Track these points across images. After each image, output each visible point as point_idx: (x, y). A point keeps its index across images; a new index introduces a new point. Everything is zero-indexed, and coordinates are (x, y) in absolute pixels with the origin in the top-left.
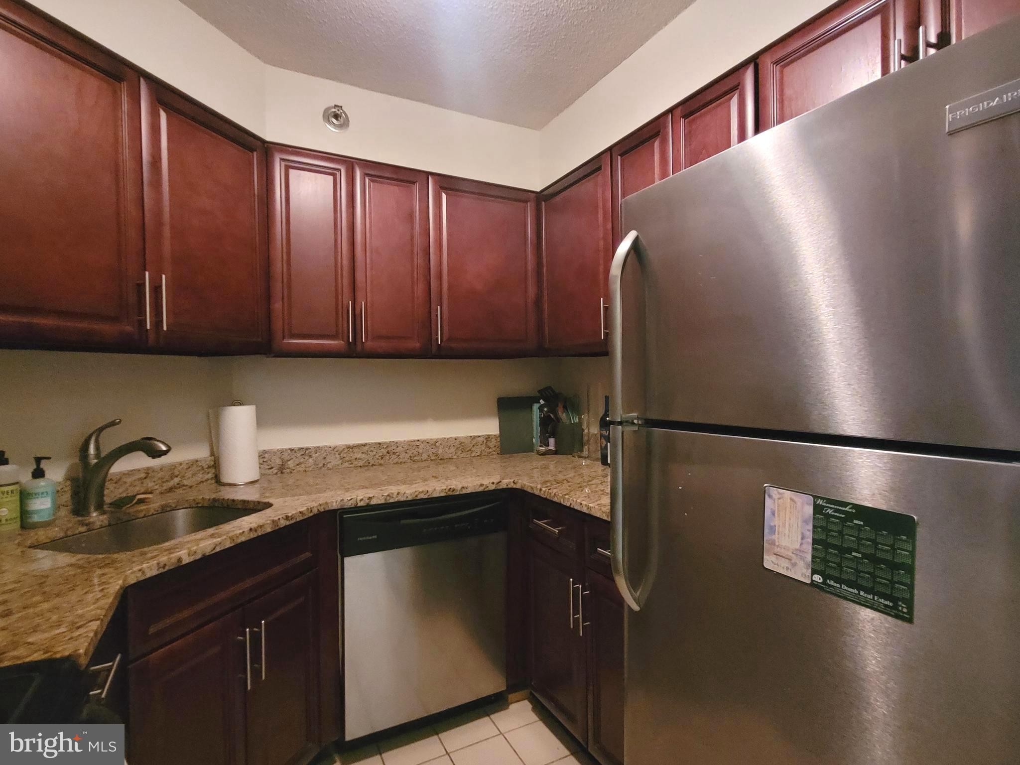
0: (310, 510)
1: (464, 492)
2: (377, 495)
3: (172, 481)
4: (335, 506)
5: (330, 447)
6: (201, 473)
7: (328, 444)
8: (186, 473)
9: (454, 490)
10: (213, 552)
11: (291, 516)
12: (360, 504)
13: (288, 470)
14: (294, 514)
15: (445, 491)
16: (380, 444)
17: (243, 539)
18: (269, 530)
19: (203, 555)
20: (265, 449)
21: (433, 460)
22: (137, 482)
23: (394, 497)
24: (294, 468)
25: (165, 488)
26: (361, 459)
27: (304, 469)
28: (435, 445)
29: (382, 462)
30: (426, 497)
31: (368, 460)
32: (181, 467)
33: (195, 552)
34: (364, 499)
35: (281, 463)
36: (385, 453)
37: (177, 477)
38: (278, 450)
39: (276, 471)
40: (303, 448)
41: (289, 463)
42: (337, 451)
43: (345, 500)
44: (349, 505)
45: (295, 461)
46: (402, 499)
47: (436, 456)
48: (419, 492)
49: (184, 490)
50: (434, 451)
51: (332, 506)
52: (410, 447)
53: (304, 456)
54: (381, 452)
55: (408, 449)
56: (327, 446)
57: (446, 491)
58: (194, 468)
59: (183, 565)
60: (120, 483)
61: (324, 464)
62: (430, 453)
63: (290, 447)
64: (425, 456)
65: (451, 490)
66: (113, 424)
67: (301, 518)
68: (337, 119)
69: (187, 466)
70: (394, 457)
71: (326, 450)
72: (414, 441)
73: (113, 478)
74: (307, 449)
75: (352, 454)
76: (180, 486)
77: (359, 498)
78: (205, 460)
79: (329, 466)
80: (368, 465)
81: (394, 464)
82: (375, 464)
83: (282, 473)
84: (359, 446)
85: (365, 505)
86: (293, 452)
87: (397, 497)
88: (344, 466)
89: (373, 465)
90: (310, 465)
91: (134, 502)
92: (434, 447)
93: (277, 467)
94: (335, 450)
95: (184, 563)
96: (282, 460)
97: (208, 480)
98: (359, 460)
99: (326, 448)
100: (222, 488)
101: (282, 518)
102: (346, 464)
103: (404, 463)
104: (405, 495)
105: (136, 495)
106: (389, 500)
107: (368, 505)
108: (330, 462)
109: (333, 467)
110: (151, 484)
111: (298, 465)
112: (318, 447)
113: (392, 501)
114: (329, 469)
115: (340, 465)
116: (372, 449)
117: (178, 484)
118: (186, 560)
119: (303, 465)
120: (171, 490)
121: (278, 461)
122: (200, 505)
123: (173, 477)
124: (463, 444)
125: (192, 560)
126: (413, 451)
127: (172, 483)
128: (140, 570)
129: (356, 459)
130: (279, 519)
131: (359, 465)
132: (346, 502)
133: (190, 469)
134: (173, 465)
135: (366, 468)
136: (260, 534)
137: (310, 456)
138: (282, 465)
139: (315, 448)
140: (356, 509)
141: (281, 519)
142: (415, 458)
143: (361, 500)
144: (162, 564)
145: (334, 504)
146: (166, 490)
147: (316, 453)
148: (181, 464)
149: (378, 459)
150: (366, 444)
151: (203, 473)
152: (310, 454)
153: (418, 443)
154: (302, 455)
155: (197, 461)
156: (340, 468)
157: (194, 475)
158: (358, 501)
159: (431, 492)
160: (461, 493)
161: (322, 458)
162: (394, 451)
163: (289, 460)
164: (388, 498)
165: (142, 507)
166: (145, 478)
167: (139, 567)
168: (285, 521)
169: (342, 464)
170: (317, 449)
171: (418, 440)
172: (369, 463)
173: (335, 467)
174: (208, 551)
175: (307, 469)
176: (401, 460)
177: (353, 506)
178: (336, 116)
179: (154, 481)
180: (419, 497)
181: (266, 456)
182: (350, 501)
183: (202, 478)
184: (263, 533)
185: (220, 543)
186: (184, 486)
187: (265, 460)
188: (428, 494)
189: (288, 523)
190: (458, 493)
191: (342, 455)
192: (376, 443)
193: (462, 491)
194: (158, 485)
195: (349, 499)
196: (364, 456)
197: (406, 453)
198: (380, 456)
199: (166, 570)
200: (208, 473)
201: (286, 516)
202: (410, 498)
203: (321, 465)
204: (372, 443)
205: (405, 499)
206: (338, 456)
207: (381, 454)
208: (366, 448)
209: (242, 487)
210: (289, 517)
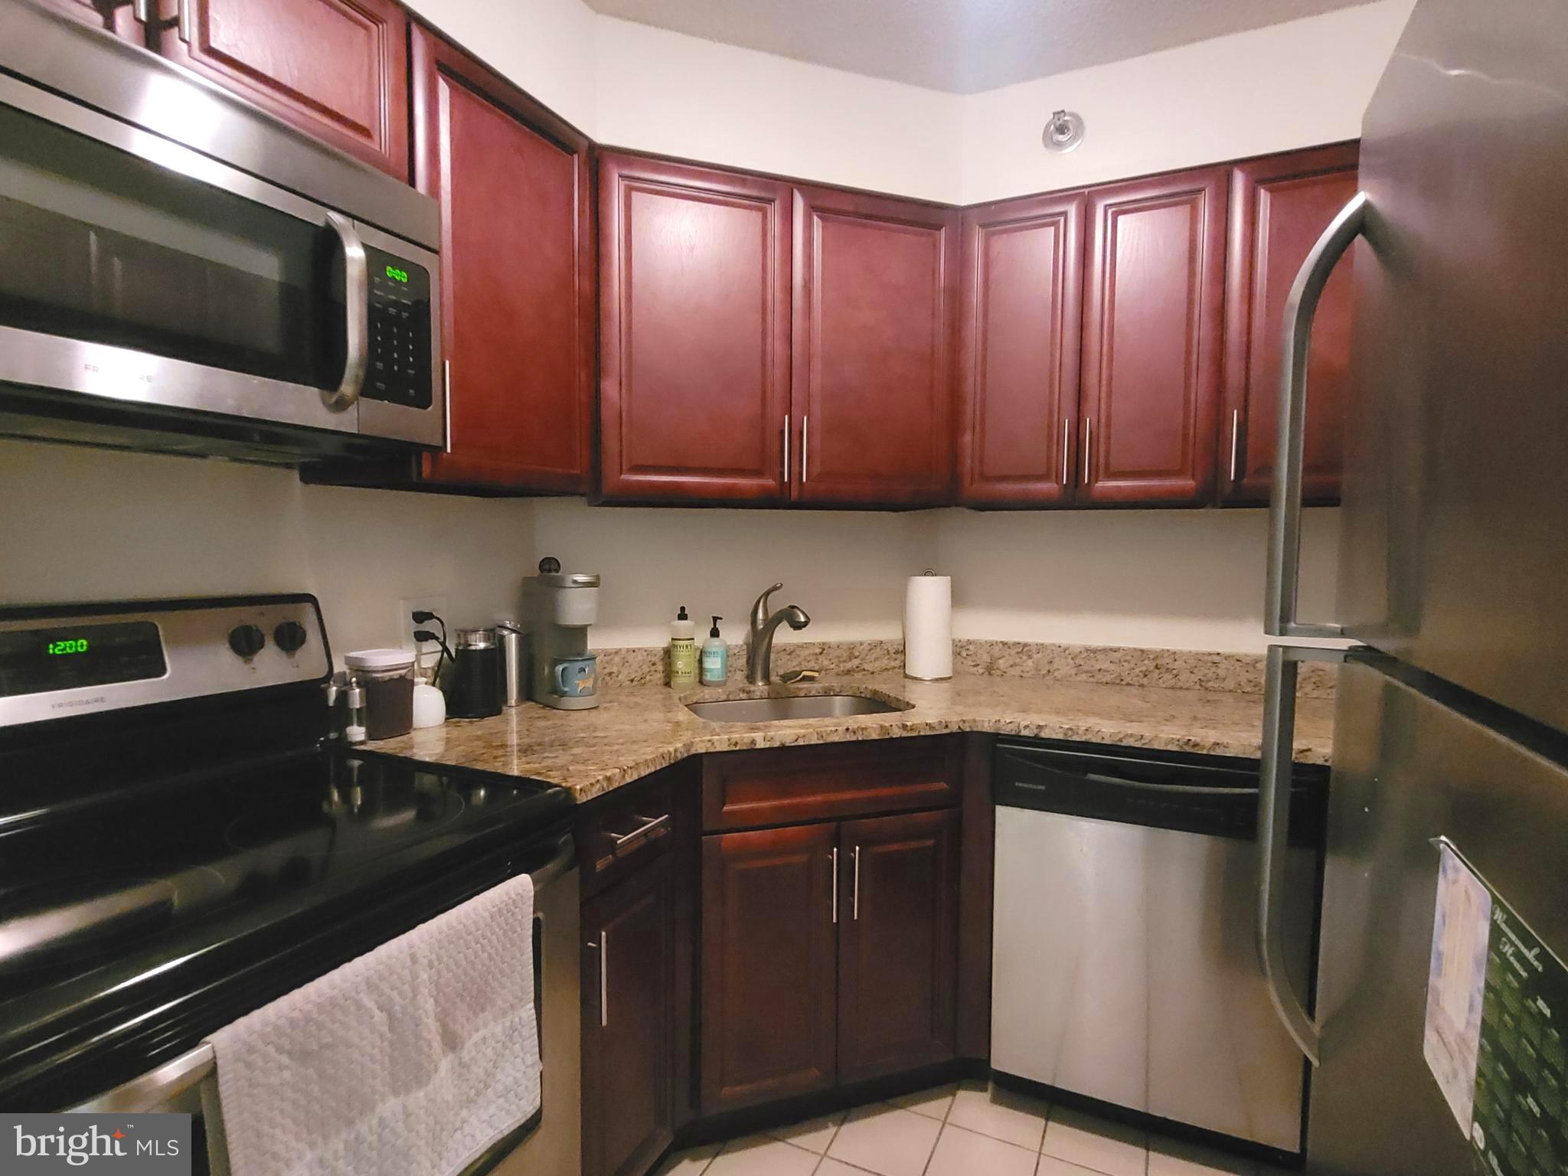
0: (944, 724)
1: (1219, 752)
2: (1051, 725)
3: (850, 663)
4: (987, 728)
5: (1060, 647)
6: (886, 658)
7: (1057, 642)
8: (867, 655)
9: (1196, 745)
10: (793, 744)
11: (911, 726)
12: (1024, 733)
13: (999, 672)
14: (916, 724)
15: (1177, 743)
16: (1142, 651)
17: (836, 738)
18: (875, 736)
19: (782, 744)
20: (969, 638)
21: (1247, 693)
22: (811, 657)
23: (1080, 732)
24: (1006, 670)
25: (842, 669)
26: (1107, 671)
27: (1019, 673)
28: (1255, 667)
29: (1145, 681)
30: (1138, 745)
31: (1120, 675)
32: (862, 647)
33: (772, 738)
34: (1031, 726)
35: (989, 661)
36: (1152, 668)
37: (856, 658)
38: (986, 641)
39: (981, 671)
40: (1019, 643)
41: (1000, 661)
42: (1070, 654)
43: (1002, 722)
44: (1007, 730)
45: (1008, 660)
46: (1094, 740)
47: (1255, 686)
48: (1127, 735)
49: (864, 675)
50: (1251, 677)
51: (983, 726)
52: (1201, 664)
53: (1021, 655)
54: (1145, 664)
55: (1196, 667)
56: (1054, 645)
57: (1180, 744)
58: (878, 651)
59: (756, 749)
60: (794, 654)
61: (1049, 671)
62: (1243, 681)
63: (1002, 640)
64: (1230, 684)
65: (1191, 743)
66: (775, 588)
67: (929, 733)
68: (1063, 133)
69: (869, 648)
70: (1167, 676)
71: (1053, 650)
72: (1210, 654)
73: (787, 649)
74: (1025, 645)
75: (1093, 662)
76: (860, 669)
77: (1023, 723)
78: (891, 642)
79: (1056, 674)
80: (1119, 683)
81: (1166, 688)
82: (1131, 682)
83: (990, 674)
84: (1106, 651)
85: (1033, 735)
86: (1006, 646)
87: (1085, 734)
88: (1079, 679)
89: (1128, 684)
90: (1028, 669)
91: (799, 678)
92: (1251, 669)
93: (984, 665)
94: (1067, 652)
95: (758, 747)
96: (992, 656)
97: (894, 668)
98: (1105, 673)
99: (1054, 648)
100: (908, 682)
101: (897, 725)
102: (1084, 677)
103: (1187, 689)
104: (1100, 733)
105: (803, 671)
106: (1071, 736)
107: (1036, 737)
108: (1059, 670)
109: (1062, 678)
110: (826, 663)
111: (1011, 666)
112: (1042, 644)
113: (1076, 738)
114: (1056, 679)
115: (1074, 676)
116: (1128, 658)
117: (857, 667)
118: (761, 744)
119: (1018, 668)
120: (848, 672)
121: (986, 658)
122: (863, 695)
123: (851, 657)
124: (1321, 673)
125: (767, 746)
126: (1206, 671)
127: (850, 666)
128: (709, 741)
129: (1100, 670)
130: (891, 726)
131: (1105, 680)
132: (1004, 725)
133: (872, 652)
134: (852, 644)
135: (1118, 687)
136: (860, 739)
137: (1030, 657)
138: (991, 663)
139: (1037, 645)
140: (1017, 739)
141: (894, 726)
142: (1210, 684)
143: (1026, 727)
144: (733, 741)
145: (986, 724)
146: (843, 671)
147: (1038, 653)
148: (861, 644)
149: (1138, 676)
150: (1119, 649)
151: (888, 659)
152: (1030, 653)
153: (1216, 659)
154: (1018, 653)
155: (881, 642)
156: (1073, 680)
157: (876, 659)
158: (1021, 727)
159: (1150, 738)
160: (1212, 753)
161: (1046, 661)
162: (1168, 666)
163: (1000, 658)
164: (1070, 733)
165: (805, 685)
166: (821, 653)
167: (709, 738)
168: (901, 730)
169: (1076, 674)
170: (1041, 648)
171: (1218, 654)
172: (1122, 680)
173: (1066, 677)
174: (789, 742)
175: (1023, 675)
176: (1180, 684)
177: (1013, 733)
178: (1062, 129)
179: (830, 660)
180: (1124, 744)
181: (971, 647)
182: (1010, 725)
183: (887, 665)
184: (865, 738)
185: (804, 736)
186: (864, 670)
187: (969, 653)
188: (1143, 741)
189: (905, 734)
190: (1205, 752)
191: (1077, 661)
192: (1135, 649)
193: (1214, 750)
194: (834, 665)
195: (1008, 721)
196: (1112, 667)
197: (1192, 672)
198: (1141, 671)
199: (737, 748)
200: (896, 659)
201: (903, 725)
202: (1108, 741)
203: (1044, 672)
204: (1130, 649)
205: (1099, 741)
206: (1071, 662)
207: (1144, 669)
208: (1118, 655)
209: (928, 683)
210: (907, 726)
